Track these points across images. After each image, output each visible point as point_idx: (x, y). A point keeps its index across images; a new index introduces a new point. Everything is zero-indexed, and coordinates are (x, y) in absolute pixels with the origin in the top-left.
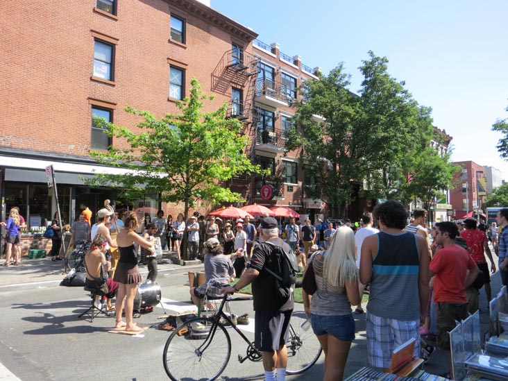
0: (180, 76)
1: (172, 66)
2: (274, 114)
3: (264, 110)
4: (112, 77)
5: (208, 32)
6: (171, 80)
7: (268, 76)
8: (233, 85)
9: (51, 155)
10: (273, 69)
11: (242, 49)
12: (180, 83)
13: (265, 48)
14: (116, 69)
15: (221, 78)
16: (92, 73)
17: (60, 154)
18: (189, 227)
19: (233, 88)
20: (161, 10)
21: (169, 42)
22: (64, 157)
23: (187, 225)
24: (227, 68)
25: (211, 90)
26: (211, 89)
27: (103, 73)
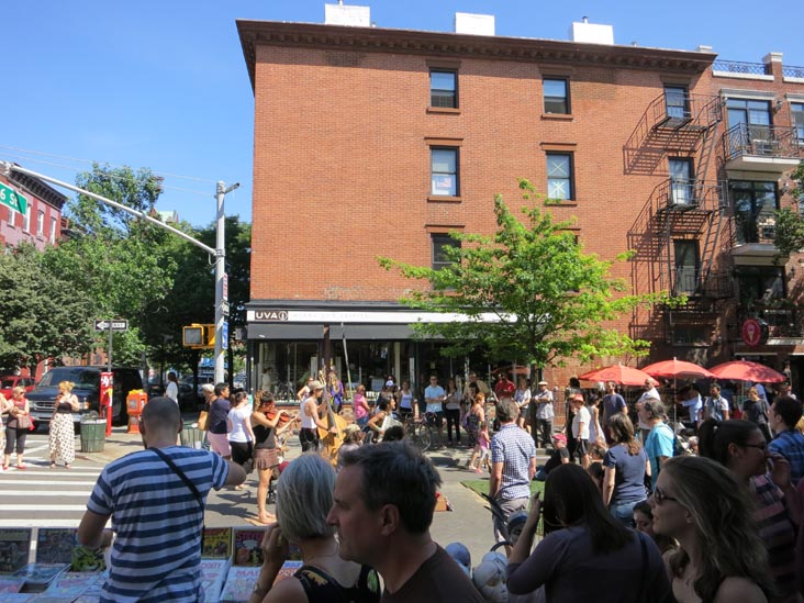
0: (567, 164)
1: (549, 153)
2: (776, 184)
3: (753, 182)
4: (458, 194)
5: (613, 82)
6: (550, 173)
7: (758, 119)
8: (671, 154)
9: (382, 305)
10: (769, 102)
11: (685, 88)
12: (566, 174)
13: (745, 70)
14: (461, 179)
15: (643, 149)
16: (430, 192)
17: (393, 302)
18: (537, 398)
19: (671, 159)
20: (525, 77)
21: (543, 118)
22: (399, 305)
23: (533, 394)
24: (655, 128)
25: (625, 173)
26: (625, 170)
27: (445, 189)
